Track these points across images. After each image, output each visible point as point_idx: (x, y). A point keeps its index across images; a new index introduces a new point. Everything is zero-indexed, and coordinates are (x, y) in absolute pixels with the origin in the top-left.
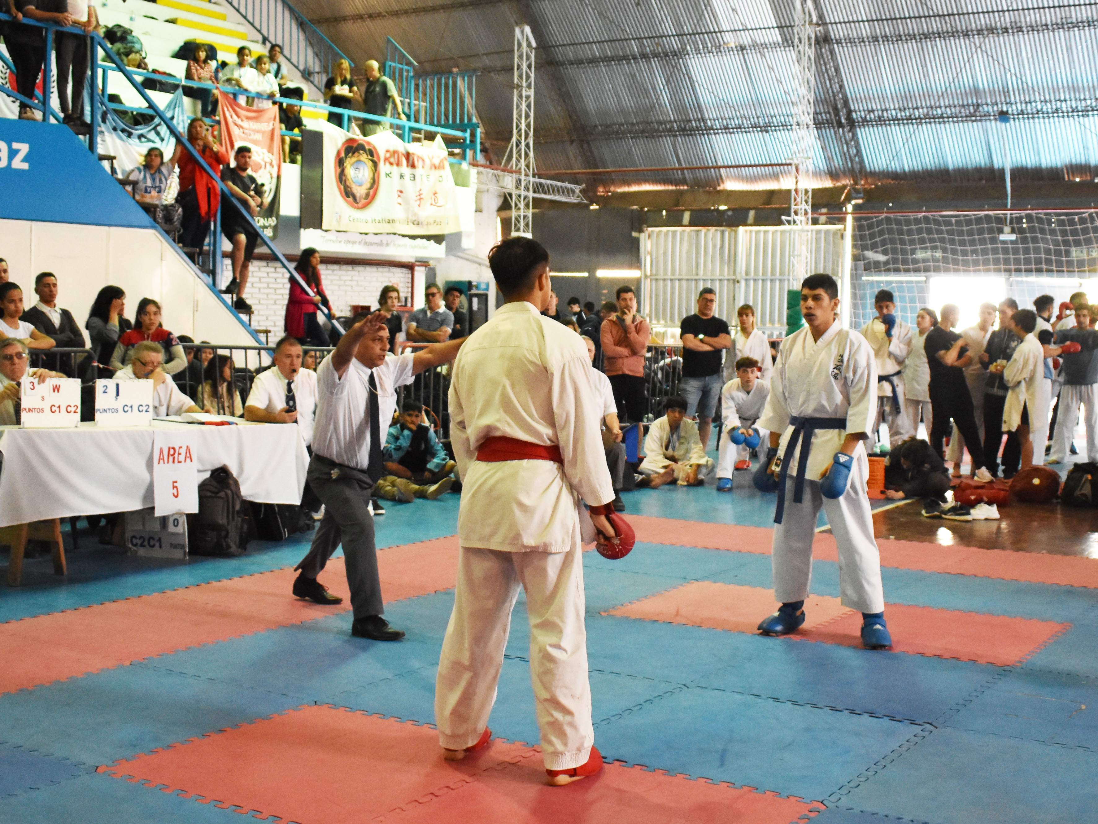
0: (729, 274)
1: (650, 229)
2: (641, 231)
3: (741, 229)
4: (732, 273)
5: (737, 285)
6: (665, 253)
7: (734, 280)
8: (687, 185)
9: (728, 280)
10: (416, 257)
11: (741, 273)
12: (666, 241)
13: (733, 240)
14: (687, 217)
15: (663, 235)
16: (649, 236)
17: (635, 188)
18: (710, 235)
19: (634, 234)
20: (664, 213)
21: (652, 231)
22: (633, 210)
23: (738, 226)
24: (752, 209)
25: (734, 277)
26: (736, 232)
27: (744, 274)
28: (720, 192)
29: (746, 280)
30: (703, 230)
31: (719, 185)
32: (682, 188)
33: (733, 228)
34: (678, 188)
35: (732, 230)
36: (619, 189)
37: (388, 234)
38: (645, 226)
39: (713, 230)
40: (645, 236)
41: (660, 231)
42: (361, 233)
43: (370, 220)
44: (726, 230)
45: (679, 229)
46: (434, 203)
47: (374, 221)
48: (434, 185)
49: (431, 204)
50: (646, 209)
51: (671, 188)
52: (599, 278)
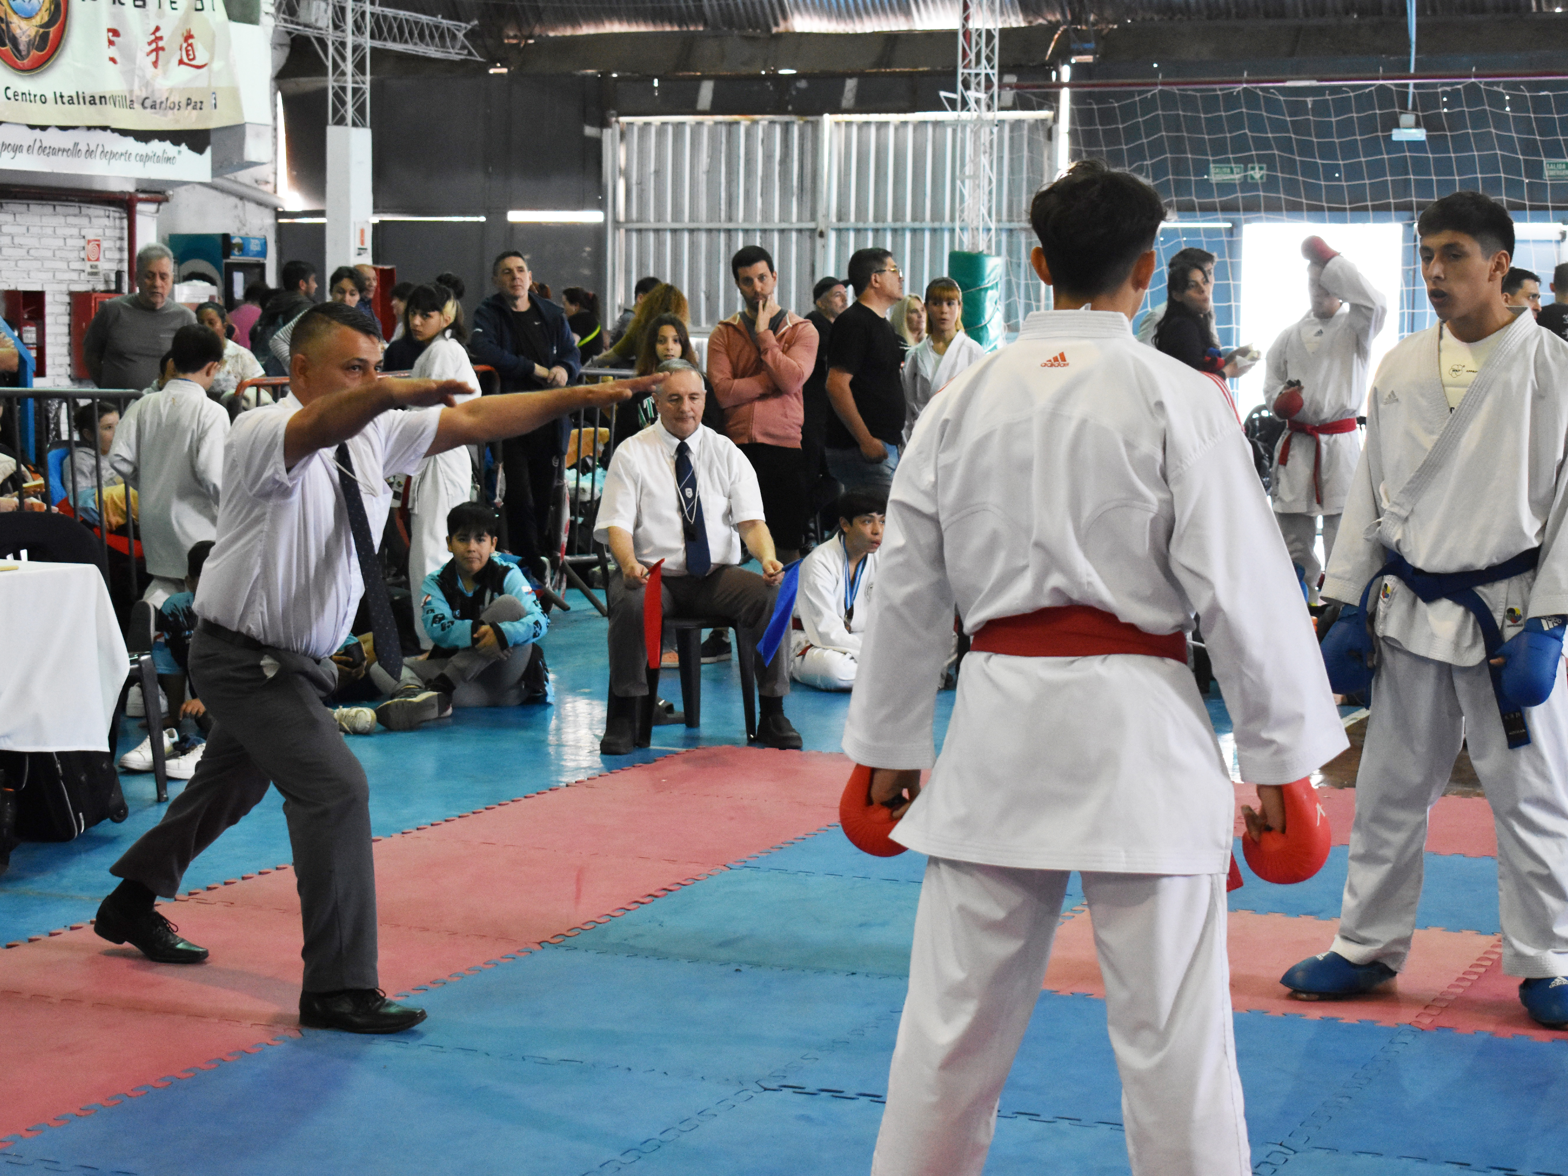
0: (800, 219)
1: (624, 119)
2: (604, 124)
3: (828, 120)
4: (807, 214)
5: (819, 242)
6: (659, 173)
7: (813, 231)
8: (706, 24)
9: (800, 231)
10: (142, 182)
11: (827, 216)
12: (660, 145)
13: (808, 145)
14: (706, 92)
15: (653, 131)
16: (623, 135)
17: (587, 30)
18: (759, 132)
19: (590, 131)
20: (656, 83)
21: (631, 124)
22: (585, 77)
23: (821, 113)
24: (851, 76)
25: (812, 225)
26: (816, 126)
27: (833, 218)
28: (779, 36)
29: (839, 231)
30: (744, 121)
31: (777, 24)
32: (692, 29)
33: (810, 118)
34: (685, 29)
35: (806, 122)
36: (553, 30)
37: (89, 128)
38: (613, 112)
39: (766, 123)
40: (613, 135)
41: (648, 124)
42: (32, 127)
43: (50, 96)
44: (793, 122)
45: (690, 119)
46: (185, 60)
47: (60, 98)
48: (186, 19)
49: (181, 62)
50: (615, 75)
51: (668, 28)
52: (512, 228)
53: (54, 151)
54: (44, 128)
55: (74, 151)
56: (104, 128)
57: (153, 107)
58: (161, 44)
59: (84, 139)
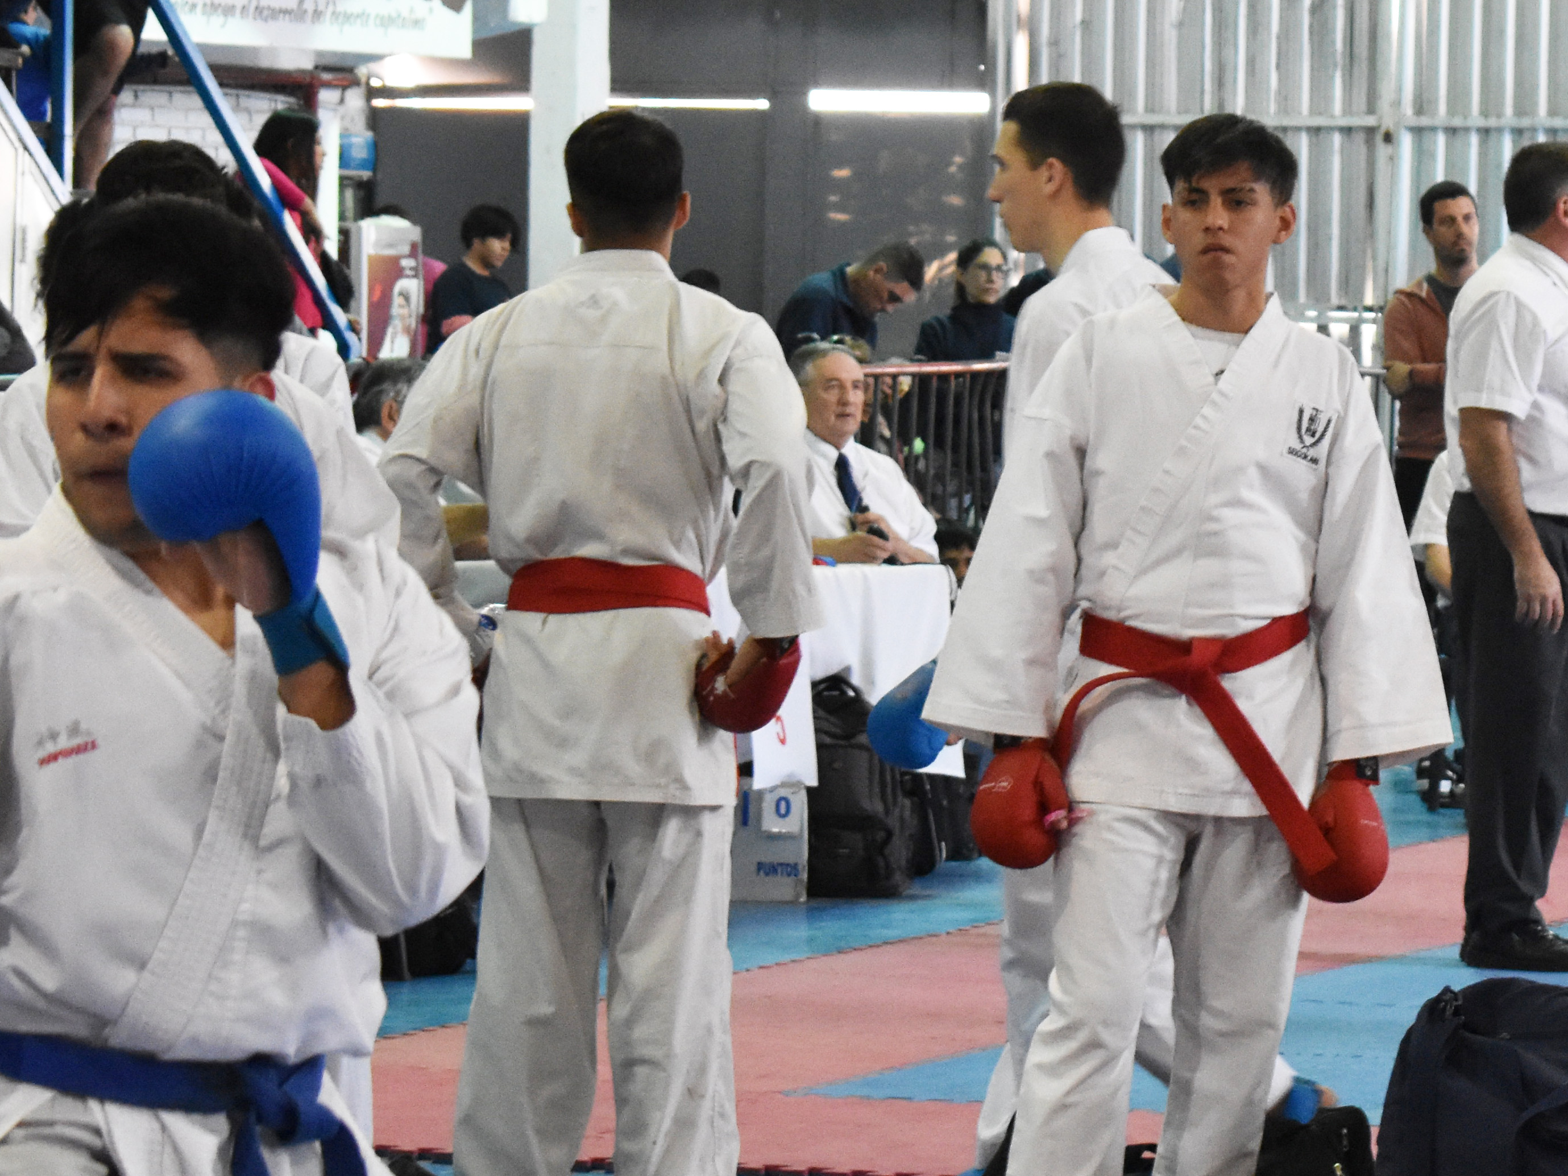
0: (1347, 110)
4: (1360, 101)
5: (1382, 150)
6: (1090, 25)
7: (1370, 131)
9: (1347, 131)
10: (320, 54)
11: (1397, 103)
25: (1370, 121)
27: (1408, 110)
29: (1418, 131)
52: (817, 121)
53: (273, 14)
55: (298, 13)
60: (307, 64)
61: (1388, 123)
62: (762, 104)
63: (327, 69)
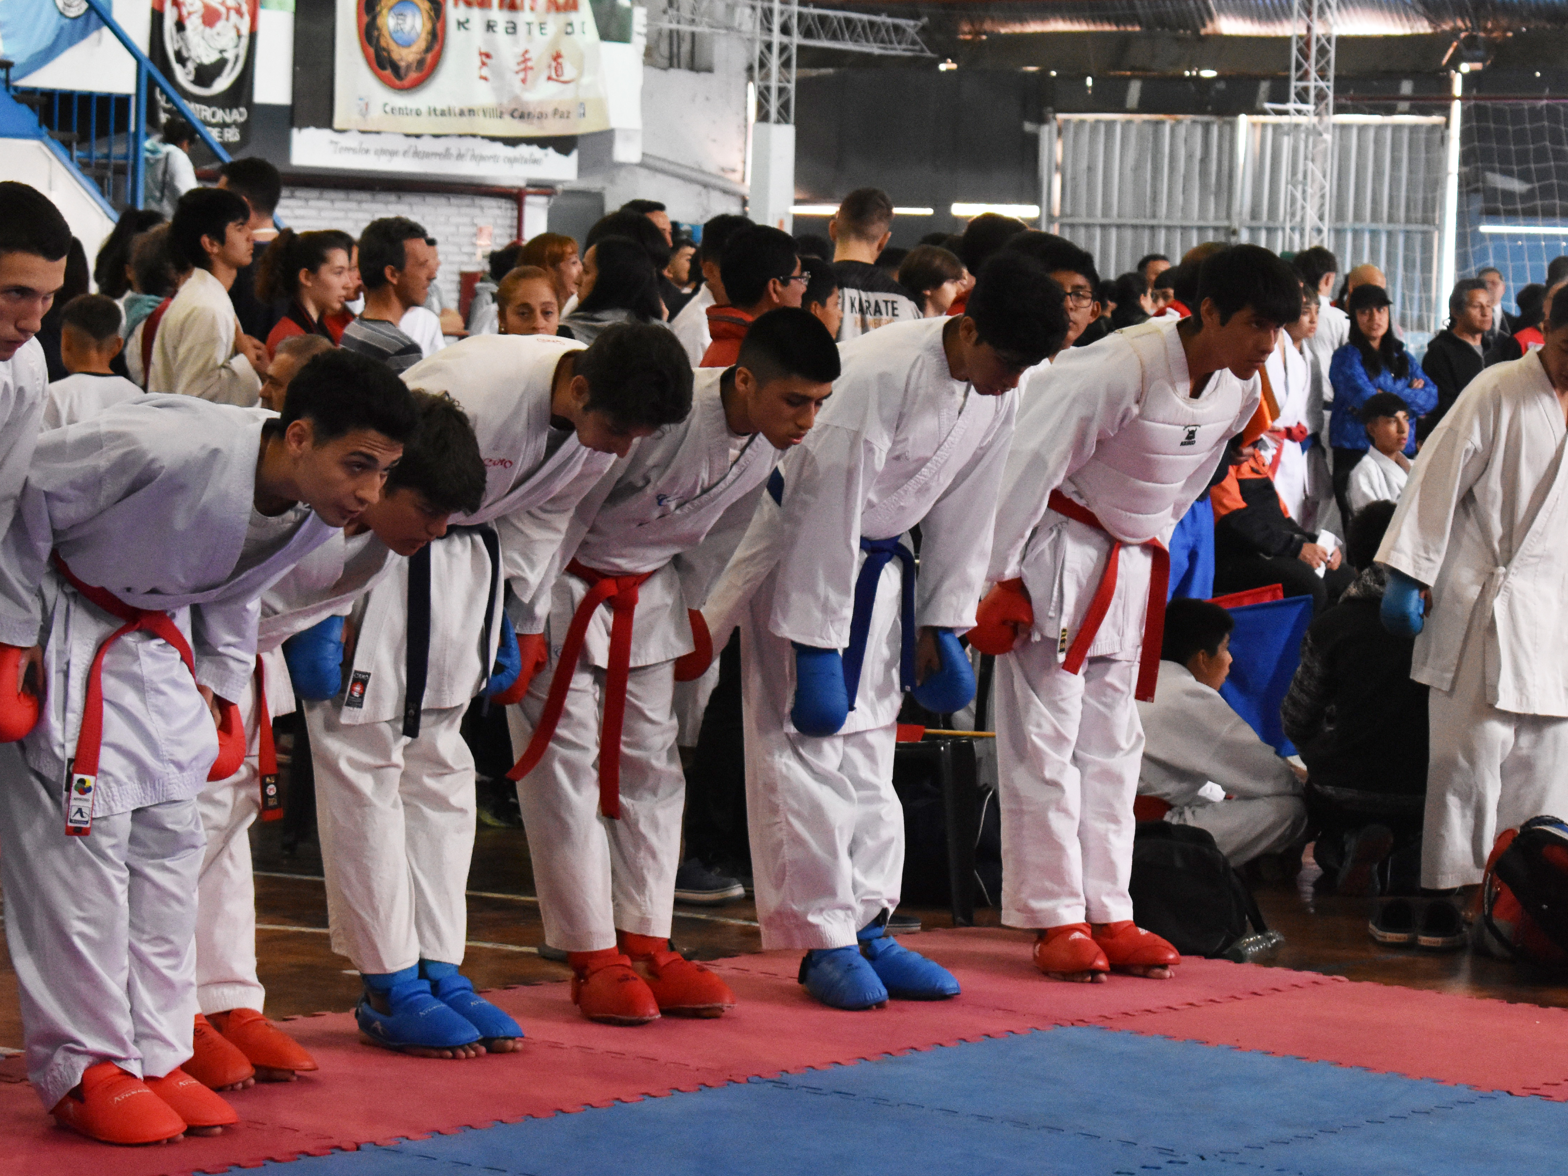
0: (1217, 218)
1: (1061, 116)
2: (1042, 120)
3: (1243, 120)
4: (1223, 213)
7: (1227, 230)
8: (1140, 24)
9: (1216, 228)
10: (525, 179)
11: (1241, 213)
12: (1092, 141)
13: (1226, 146)
14: (1135, 90)
15: (1087, 128)
16: (1060, 132)
17: (1033, 27)
18: (1182, 131)
19: (1028, 127)
20: (1089, 81)
21: (1067, 121)
22: (1027, 75)
23: (1236, 113)
24: (1264, 78)
25: (1225, 223)
26: (1233, 126)
27: (1247, 217)
28: (1207, 37)
29: (1253, 229)
30: (1168, 120)
31: (1204, 25)
32: (1130, 29)
33: (1228, 119)
34: (1122, 28)
35: (1225, 122)
36: (1003, 26)
37: (460, 136)
38: (1050, 109)
39: (1188, 122)
40: (1050, 132)
41: (1082, 122)
42: (407, 136)
43: (424, 110)
44: (1213, 123)
45: (1119, 117)
46: (554, 76)
47: (433, 112)
48: (556, 41)
49: (549, 78)
50: (1054, 73)
51: (1107, 28)
52: (957, 220)
53: (427, 155)
54: (418, 136)
55: (446, 155)
56: (474, 136)
57: (522, 117)
58: (529, 64)
59: (454, 144)
60: (522, 184)
61: (1236, 224)
62: (929, 211)
63: (534, 186)
